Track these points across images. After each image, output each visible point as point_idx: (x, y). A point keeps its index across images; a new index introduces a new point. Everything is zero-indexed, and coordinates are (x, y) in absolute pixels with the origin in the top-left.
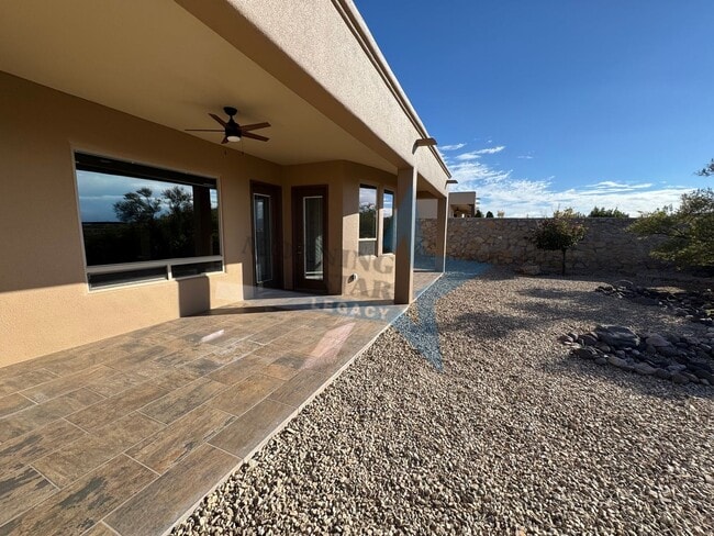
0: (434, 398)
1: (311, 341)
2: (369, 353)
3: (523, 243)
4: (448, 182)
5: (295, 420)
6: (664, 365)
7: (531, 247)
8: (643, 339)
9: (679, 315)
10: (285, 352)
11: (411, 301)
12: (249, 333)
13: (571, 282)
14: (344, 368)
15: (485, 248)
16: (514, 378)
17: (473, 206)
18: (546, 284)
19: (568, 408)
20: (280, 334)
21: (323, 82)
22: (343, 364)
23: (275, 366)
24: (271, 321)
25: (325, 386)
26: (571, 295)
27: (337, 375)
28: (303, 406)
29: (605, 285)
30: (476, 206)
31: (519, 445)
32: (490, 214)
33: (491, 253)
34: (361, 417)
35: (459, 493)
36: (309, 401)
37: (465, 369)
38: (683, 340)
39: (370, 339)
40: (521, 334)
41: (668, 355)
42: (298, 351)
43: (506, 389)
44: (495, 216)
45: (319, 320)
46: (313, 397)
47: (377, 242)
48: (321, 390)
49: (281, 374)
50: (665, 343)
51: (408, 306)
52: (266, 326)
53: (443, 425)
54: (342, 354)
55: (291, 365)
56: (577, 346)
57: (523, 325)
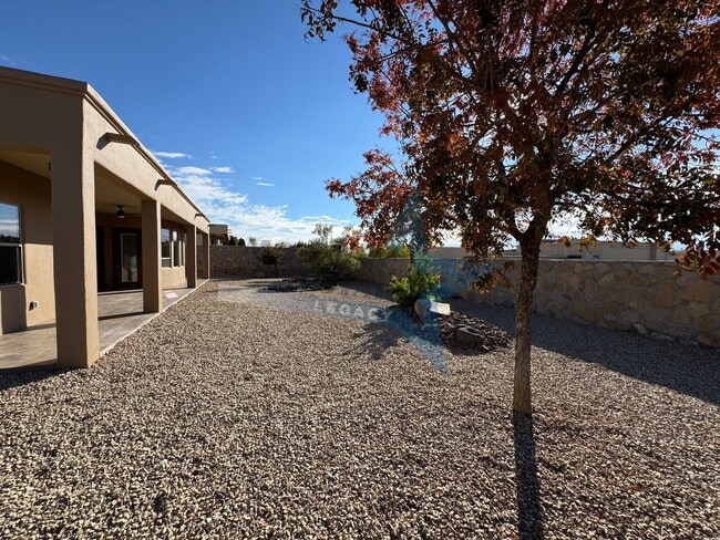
3: (257, 261)
4: (196, 215)
15: (235, 265)
32: (242, 242)
33: (239, 268)
44: (248, 244)
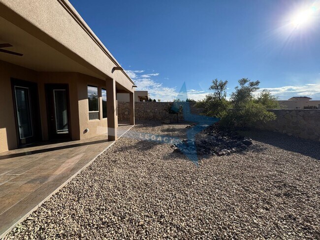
0: (118, 180)
1: (54, 166)
2: (90, 166)
3: (164, 111)
4: (133, 86)
5: (35, 212)
6: (200, 150)
7: (167, 113)
8: (195, 142)
9: (206, 133)
10: (35, 176)
11: (116, 139)
12: (9, 170)
13: (179, 125)
14: (74, 176)
15: (151, 114)
16: (152, 164)
17: (147, 97)
18: (171, 126)
19: (168, 171)
20: (33, 166)
21: (47, 32)
22: (73, 175)
23: (26, 186)
24: (28, 160)
25: (60, 188)
26: (178, 130)
27: (69, 181)
28: (43, 202)
29: (189, 125)
30: (148, 97)
31: (148, 190)
32: (155, 100)
33: (153, 116)
34: (78, 198)
35: (120, 217)
36: (47, 199)
37: (134, 165)
38: (205, 141)
39: (92, 159)
40: (158, 147)
41: (201, 147)
42: (44, 173)
43: (149, 169)
44: (157, 101)
45: (63, 154)
46: (51, 196)
47: (99, 113)
48: (57, 191)
49: (29, 189)
50: (200, 143)
51: (114, 142)
52: (24, 164)
53: (119, 191)
54: (73, 170)
55: (38, 182)
56: (176, 148)
57: (160, 143)
